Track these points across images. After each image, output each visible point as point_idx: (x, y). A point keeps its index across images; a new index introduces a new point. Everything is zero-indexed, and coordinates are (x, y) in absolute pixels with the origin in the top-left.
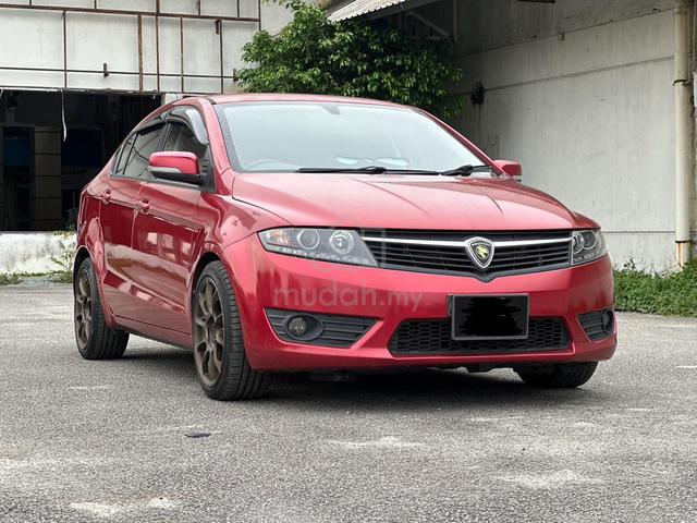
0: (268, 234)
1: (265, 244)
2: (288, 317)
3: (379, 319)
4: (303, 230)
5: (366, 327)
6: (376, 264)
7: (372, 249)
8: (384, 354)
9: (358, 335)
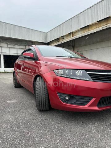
0: (57, 71)
1: (56, 74)
2: (65, 96)
3: (94, 97)
4: (68, 70)
5: (90, 100)
6: (92, 80)
7: (90, 76)
8: (96, 108)
9: (88, 102)
